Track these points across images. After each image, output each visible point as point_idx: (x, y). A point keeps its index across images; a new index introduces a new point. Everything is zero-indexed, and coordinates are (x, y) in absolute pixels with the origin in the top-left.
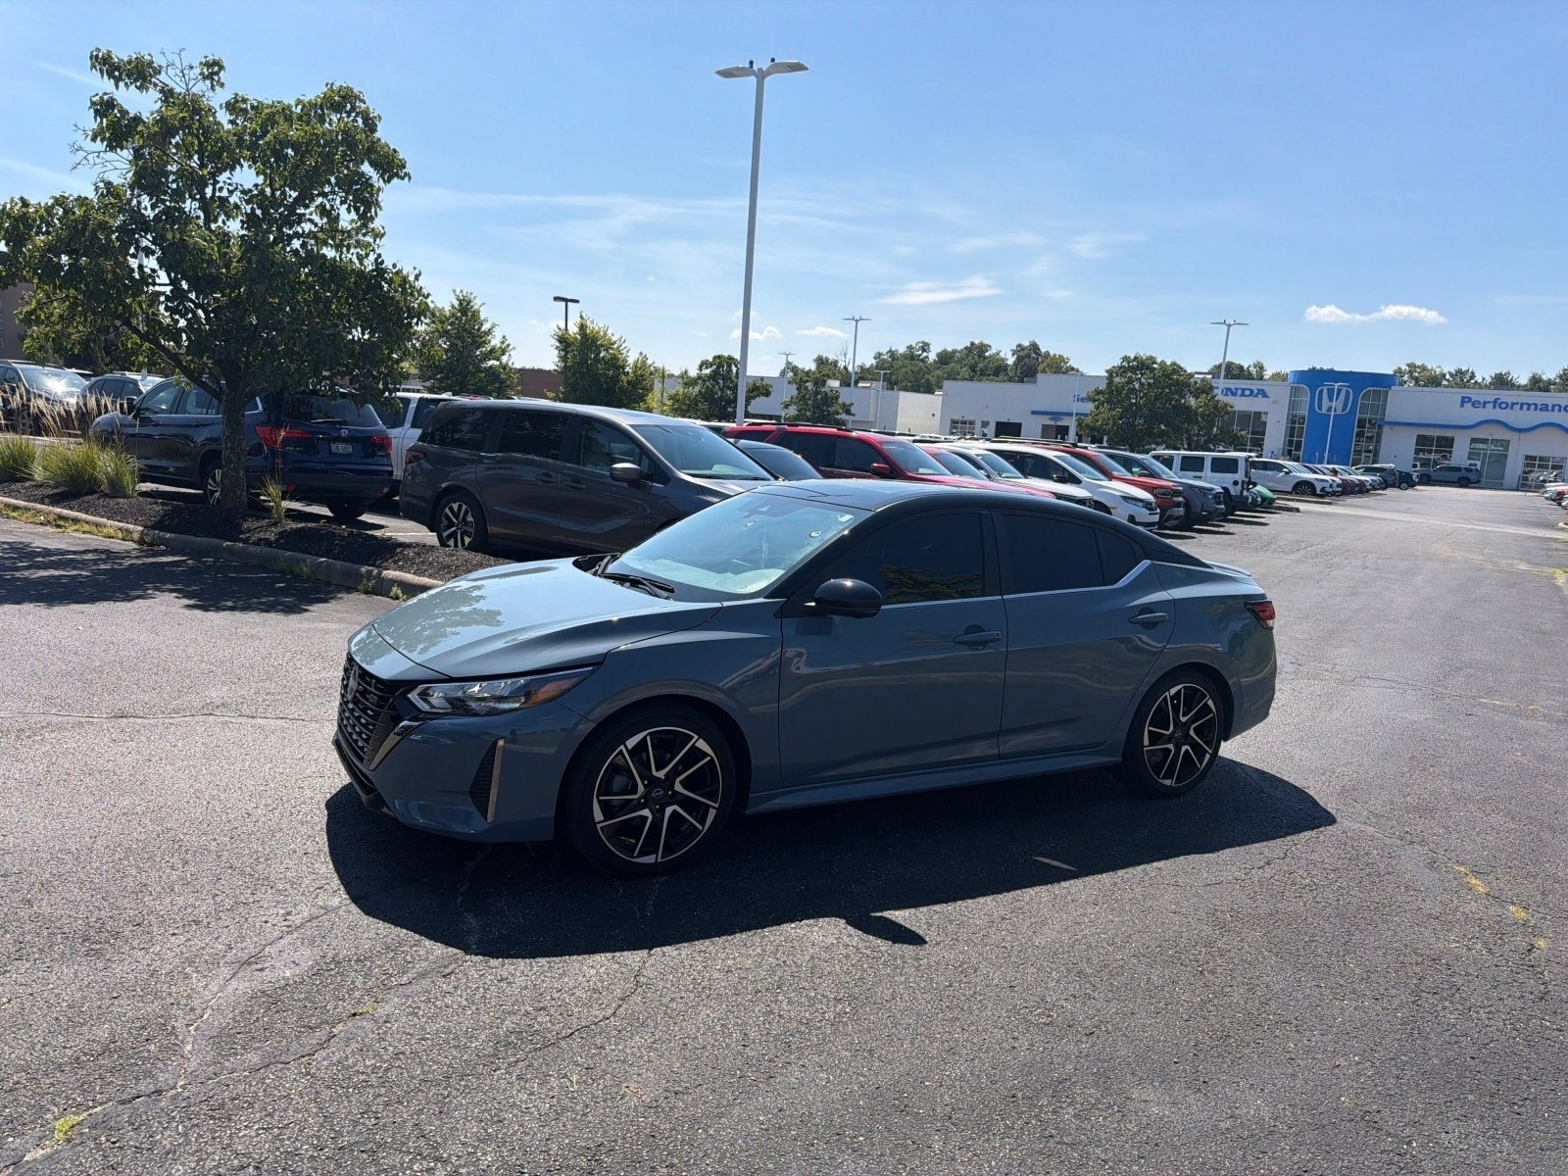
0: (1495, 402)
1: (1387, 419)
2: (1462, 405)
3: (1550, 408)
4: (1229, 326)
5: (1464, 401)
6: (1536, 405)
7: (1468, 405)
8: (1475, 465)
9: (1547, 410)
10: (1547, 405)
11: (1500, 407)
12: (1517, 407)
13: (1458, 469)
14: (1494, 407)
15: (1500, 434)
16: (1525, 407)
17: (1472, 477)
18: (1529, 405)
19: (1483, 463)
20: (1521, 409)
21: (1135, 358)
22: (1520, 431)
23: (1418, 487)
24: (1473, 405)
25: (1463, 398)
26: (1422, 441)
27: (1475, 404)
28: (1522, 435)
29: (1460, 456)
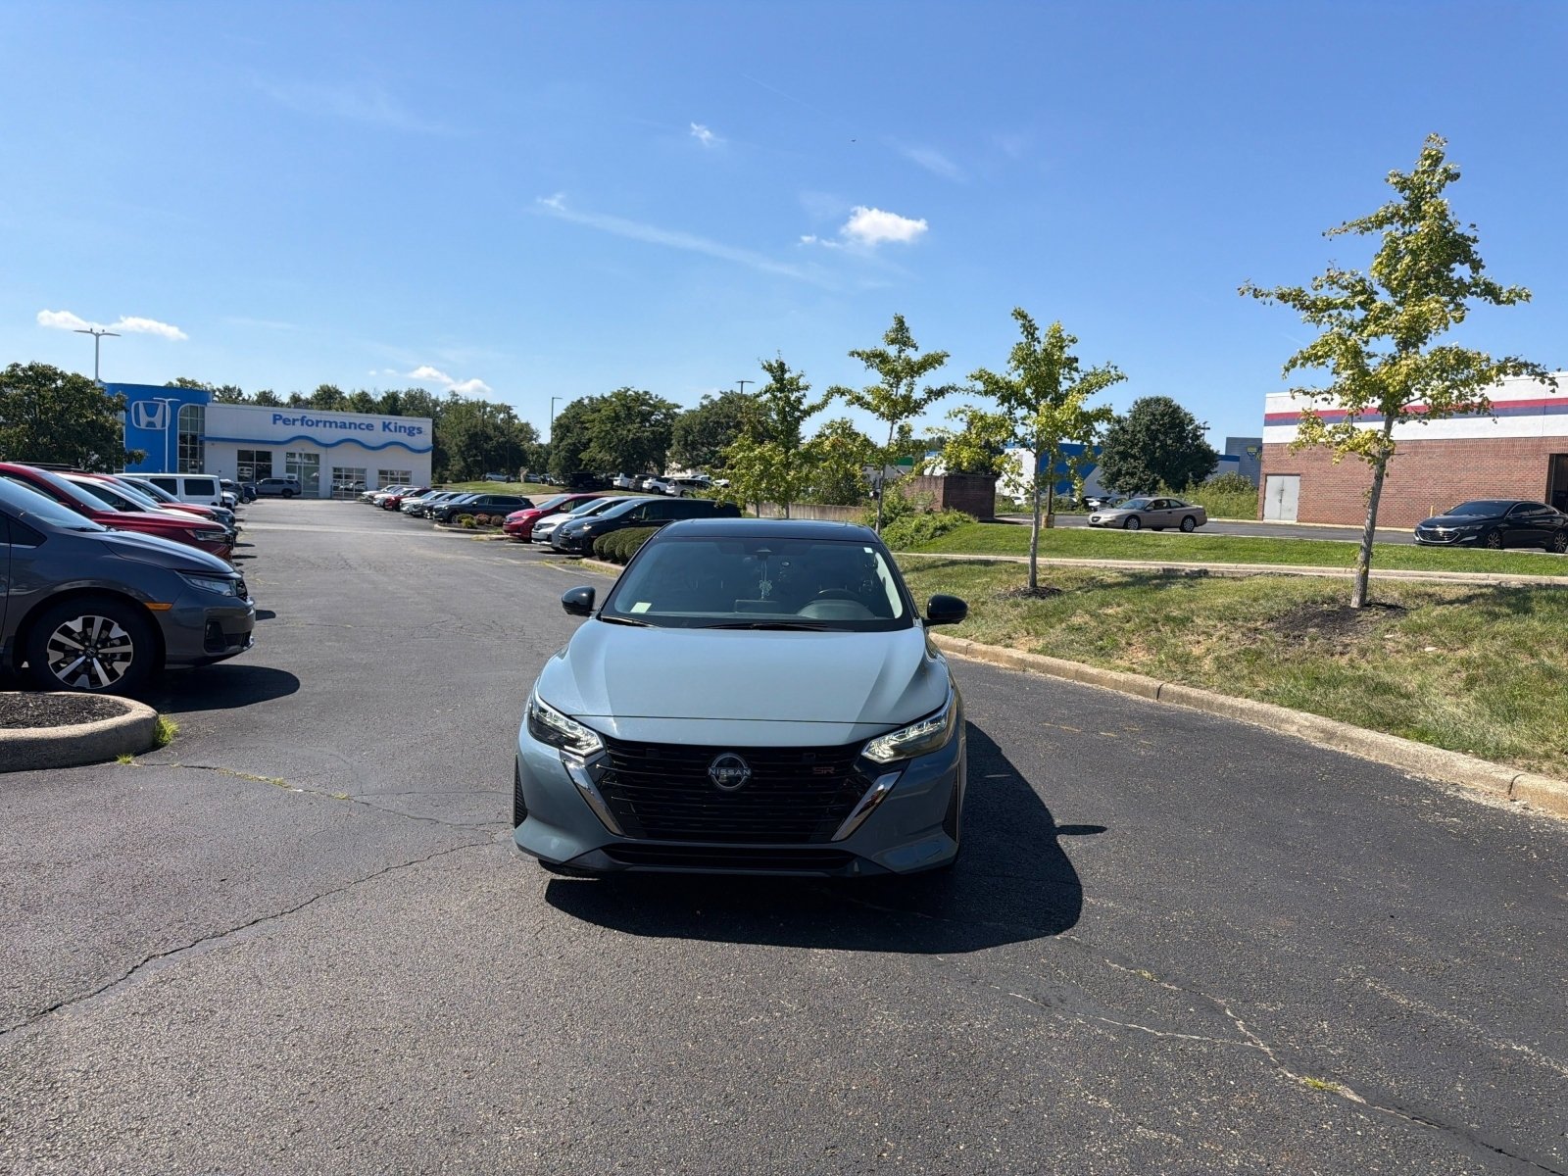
0: (303, 419)
1: (206, 435)
2: (275, 423)
3: (348, 426)
4: (97, 335)
5: (276, 418)
6: (336, 423)
7: (280, 423)
8: (294, 477)
9: (345, 428)
10: (345, 423)
11: (307, 424)
12: (320, 424)
13: (281, 482)
14: (302, 425)
15: (312, 449)
16: (328, 424)
17: (294, 489)
18: (331, 423)
19: (299, 474)
20: (325, 426)
21: (31, 368)
22: (327, 446)
23: (258, 501)
24: (284, 422)
25: (275, 416)
26: (244, 456)
27: (286, 421)
28: (329, 449)
29: (279, 470)
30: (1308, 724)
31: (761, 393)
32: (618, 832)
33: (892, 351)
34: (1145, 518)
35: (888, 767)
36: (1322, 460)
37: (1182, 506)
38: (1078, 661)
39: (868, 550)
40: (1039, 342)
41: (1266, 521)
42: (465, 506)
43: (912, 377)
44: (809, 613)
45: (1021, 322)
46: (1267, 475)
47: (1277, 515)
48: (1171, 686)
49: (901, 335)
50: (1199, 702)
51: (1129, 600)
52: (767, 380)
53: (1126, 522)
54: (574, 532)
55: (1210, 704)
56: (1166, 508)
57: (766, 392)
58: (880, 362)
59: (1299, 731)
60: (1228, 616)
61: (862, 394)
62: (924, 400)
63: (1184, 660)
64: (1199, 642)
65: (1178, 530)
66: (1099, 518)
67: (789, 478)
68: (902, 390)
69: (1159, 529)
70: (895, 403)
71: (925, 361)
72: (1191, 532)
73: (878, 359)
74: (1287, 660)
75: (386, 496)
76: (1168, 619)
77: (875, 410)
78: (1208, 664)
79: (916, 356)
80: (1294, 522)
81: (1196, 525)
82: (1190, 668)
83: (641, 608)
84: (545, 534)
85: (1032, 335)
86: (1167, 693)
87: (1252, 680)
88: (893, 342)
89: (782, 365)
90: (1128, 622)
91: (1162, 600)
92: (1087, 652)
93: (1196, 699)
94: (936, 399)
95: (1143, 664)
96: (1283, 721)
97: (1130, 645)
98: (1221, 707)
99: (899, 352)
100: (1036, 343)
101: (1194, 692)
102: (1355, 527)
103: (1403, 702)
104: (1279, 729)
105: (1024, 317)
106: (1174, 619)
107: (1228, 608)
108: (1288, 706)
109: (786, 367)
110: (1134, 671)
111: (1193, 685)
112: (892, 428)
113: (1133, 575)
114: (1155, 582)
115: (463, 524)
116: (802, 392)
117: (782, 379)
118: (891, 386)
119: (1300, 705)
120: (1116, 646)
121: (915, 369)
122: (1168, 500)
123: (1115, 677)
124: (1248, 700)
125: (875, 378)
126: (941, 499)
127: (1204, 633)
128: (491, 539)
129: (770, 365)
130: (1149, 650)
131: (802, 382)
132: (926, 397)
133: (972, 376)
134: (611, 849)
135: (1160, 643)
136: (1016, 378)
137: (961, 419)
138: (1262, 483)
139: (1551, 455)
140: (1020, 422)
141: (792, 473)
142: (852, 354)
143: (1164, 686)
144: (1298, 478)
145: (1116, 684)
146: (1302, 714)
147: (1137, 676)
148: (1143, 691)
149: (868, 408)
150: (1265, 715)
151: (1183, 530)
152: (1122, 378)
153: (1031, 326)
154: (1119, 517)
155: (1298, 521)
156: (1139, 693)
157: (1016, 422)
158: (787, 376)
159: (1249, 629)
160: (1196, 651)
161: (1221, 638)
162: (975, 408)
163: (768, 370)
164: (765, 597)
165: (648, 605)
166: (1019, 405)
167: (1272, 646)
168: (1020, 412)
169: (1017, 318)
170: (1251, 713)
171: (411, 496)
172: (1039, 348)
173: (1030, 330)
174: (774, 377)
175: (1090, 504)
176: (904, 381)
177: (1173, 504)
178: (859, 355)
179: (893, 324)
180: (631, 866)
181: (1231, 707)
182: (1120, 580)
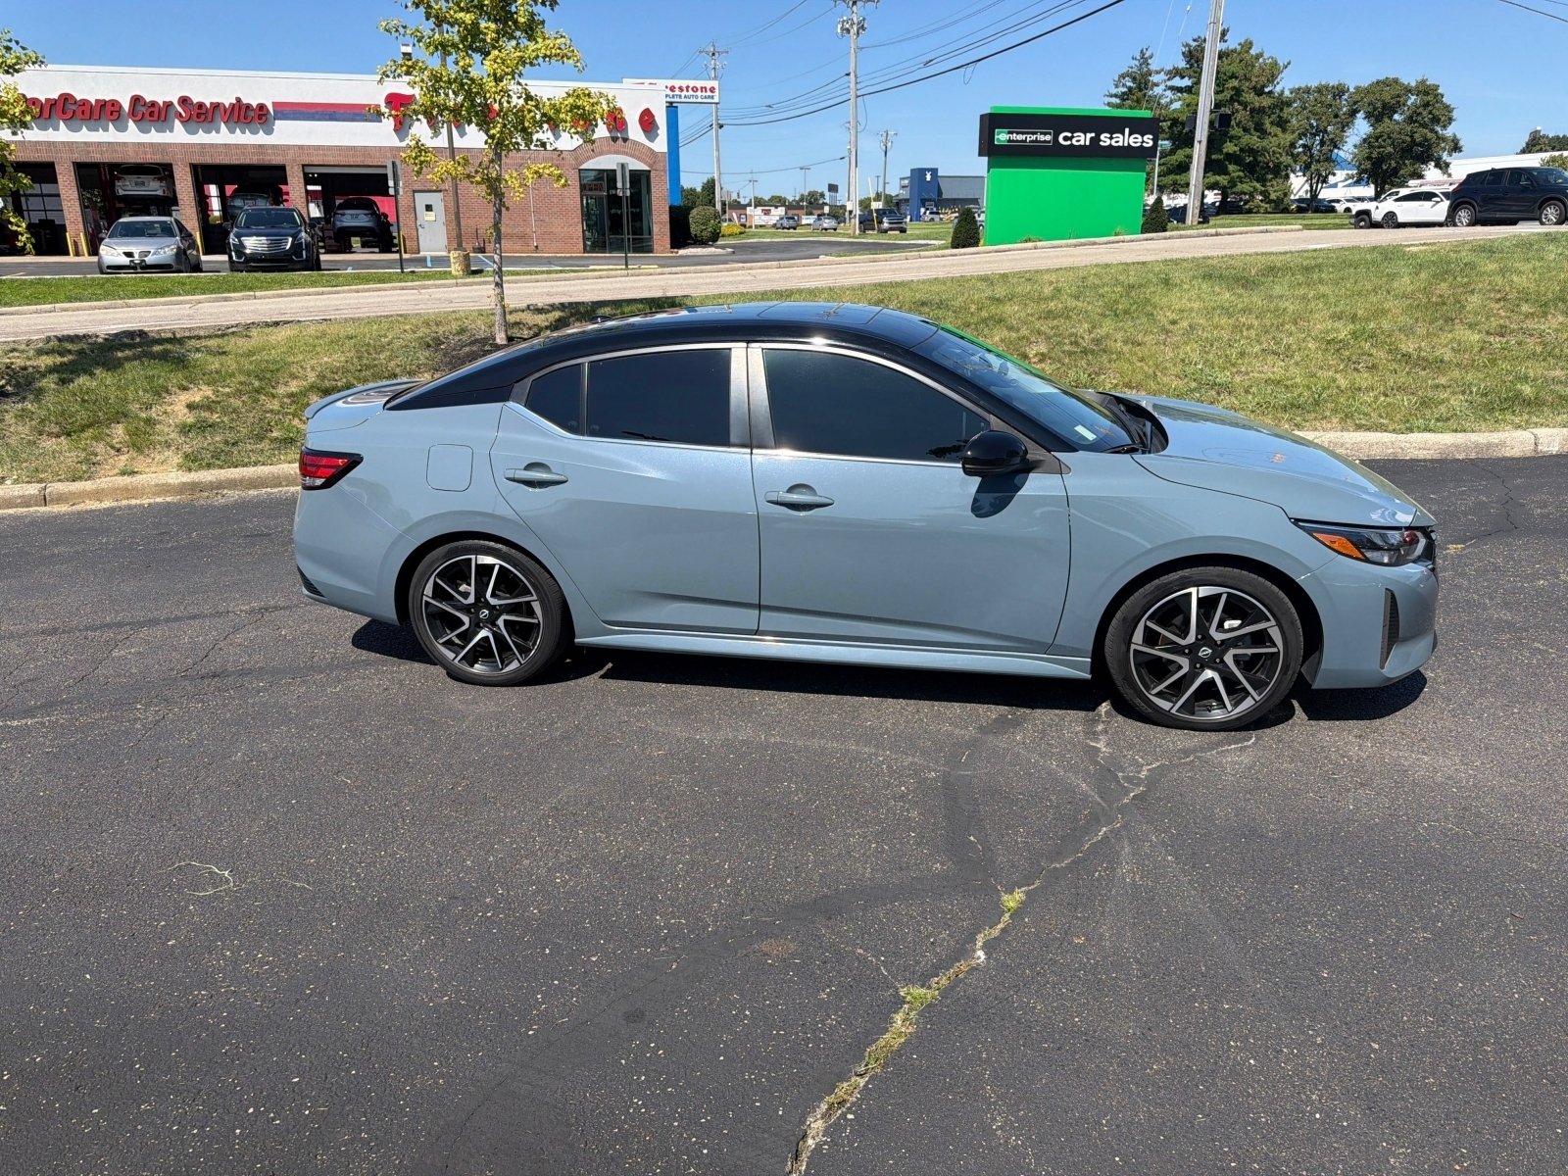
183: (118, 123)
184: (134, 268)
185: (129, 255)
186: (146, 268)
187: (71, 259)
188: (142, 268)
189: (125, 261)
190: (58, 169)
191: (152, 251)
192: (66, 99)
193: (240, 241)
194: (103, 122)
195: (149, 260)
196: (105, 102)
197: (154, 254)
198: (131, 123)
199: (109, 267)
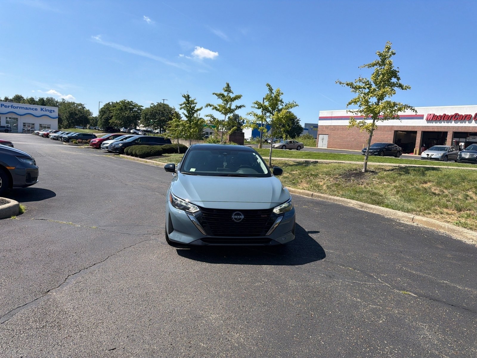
0: (12, 106)
2: (1, 107)
3: (28, 109)
6: (24, 108)
7: (3, 107)
8: (9, 125)
9: (27, 109)
10: (27, 108)
11: (13, 108)
12: (18, 108)
13: (4, 127)
14: (12, 108)
15: (15, 116)
16: (21, 108)
17: (9, 129)
18: (22, 108)
19: (11, 125)
20: (20, 109)
22: (21, 115)
24: (5, 106)
25: (1, 104)
27: (5, 107)
28: (22, 116)
29: (3, 123)
30: (356, 203)
31: (182, 104)
32: (206, 234)
33: (226, 94)
34: (287, 145)
35: (279, 215)
36: (334, 130)
37: (297, 143)
38: (288, 187)
39: (254, 154)
40: (273, 94)
41: (318, 147)
42: (73, 137)
43: (231, 102)
44: (240, 172)
45: (268, 87)
46: (319, 134)
47: (322, 146)
48: (315, 193)
49: (228, 89)
50: (324, 198)
51: (299, 170)
52: (184, 100)
53: (282, 147)
54: (117, 146)
55: (327, 198)
56: (293, 143)
57: (183, 104)
58: (222, 97)
59: (353, 205)
60: (328, 174)
61: (217, 106)
62: (235, 109)
63: (318, 186)
64: (321, 181)
65: (296, 150)
66: (275, 146)
67: (191, 131)
68: (228, 106)
69: (291, 149)
70: (226, 109)
71: (236, 97)
72: (299, 150)
73: (221, 96)
74: (347, 186)
75: (44, 133)
76: (312, 175)
77: (220, 112)
78: (325, 187)
79: (232, 96)
80: (326, 148)
81: (301, 149)
82: (319, 188)
83: (193, 170)
84: (106, 146)
85: (272, 91)
86: (314, 195)
87: (338, 191)
88: (226, 91)
89: (188, 96)
90: (300, 176)
91: (309, 169)
92: (290, 184)
93: (323, 197)
94: (238, 109)
95: (306, 188)
96: (348, 203)
97: (302, 182)
98: (330, 199)
99: (228, 94)
100: (272, 94)
101: (322, 195)
102: (343, 150)
103: (381, 197)
104: (347, 205)
105: (270, 86)
106: (313, 175)
107: (328, 172)
108: (350, 199)
109: (190, 96)
110: (304, 189)
111: (321, 193)
112: (225, 117)
113: (297, 162)
114: (304, 164)
115: (73, 143)
116: (195, 105)
117: (189, 100)
118: (225, 104)
119: (353, 198)
120: (298, 182)
121: (233, 100)
122: (293, 141)
123: (299, 191)
124: (338, 197)
125: (220, 102)
126: (228, 139)
127: (322, 179)
128: (85, 148)
129: (185, 96)
130: (307, 183)
131: (195, 101)
132: (235, 108)
133: (254, 103)
134: (203, 239)
135: (310, 182)
136: (267, 104)
137: (251, 116)
138: (318, 137)
139: (395, 131)
140: (268, 117)
141: (192, 130)
142: (214, 94)
143: (314, 193)
144: (328, 135)
145: (300, 193)
146: (354, 201)
147: (305, 191)
148: (308, 195)
149: (218, 111)
150: (343, 201)
151: (297, 150)
152: (297, 106)
153: (271, 89)
154: (280, 146)
155: (327, 148)
156: (306, 195)
157: (267, 117)
158: (190, 99)
159: (335, 178)
160: (321, 184)
161: (327, 180)
162: (255, 112)
163: (184, 97)
164: (225, 167)
165: (195, 169)
166: (268, 112)
167: (342, 182)
168: (268, 114)
169: (267, 86)
170: (339, 201)
171: (52, 133)
172: (273, 95)
173: (271, 90)
174: (186, 100)
175: (268, 142)
176: (229, 103)
177: (295, 142)
178: (216, 94)
179: (226, 86)
180: (209, 244)
181: (333, 199)
182: (294, 164)
183: (469, 121)
184: (428, 158)
185: (428, 155)
186: (431, 159)
187: (414, 155)
188: (430, 159)
189: (426, 156)
190: (448, 133)
191: (435, 154)
192: (456, 115)
193: (461, 154)
194: (465, 121)
195: (433, 157)
196: (467, 115)
197: (435, 155)
198: (473, 121)
199: (422, 158)
